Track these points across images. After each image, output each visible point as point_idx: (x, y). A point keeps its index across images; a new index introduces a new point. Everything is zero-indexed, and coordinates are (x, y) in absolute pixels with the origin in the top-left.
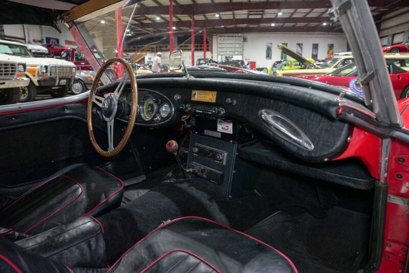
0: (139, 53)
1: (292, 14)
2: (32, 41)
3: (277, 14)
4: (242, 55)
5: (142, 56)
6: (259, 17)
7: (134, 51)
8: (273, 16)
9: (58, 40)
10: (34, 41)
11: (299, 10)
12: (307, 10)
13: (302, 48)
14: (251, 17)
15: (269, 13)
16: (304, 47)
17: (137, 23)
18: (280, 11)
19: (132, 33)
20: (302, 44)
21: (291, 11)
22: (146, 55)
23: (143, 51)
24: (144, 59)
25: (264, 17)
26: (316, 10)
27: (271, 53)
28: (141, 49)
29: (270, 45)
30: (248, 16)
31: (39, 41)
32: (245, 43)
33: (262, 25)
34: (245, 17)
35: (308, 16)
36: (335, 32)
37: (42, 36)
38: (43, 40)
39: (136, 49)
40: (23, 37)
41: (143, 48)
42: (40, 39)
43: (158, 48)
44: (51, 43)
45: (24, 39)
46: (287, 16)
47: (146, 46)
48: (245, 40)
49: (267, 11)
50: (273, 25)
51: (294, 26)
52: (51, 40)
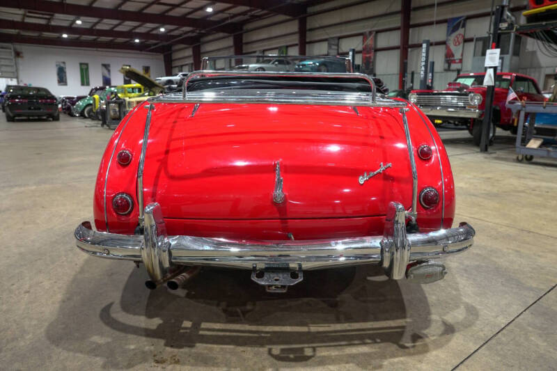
1: (96, 24)
3: (74, 22)
4: (17, 78)
6: (43, 22)
8: (66, 24)
11: (105, 21)
12: (115, 22)
13: (109, 71)
14: (28, 20)
15: (60, 19)
16: (111, 69)
18: (78, 19)
20: (109, 65)
21: (95, 20)
25: (53, 23)
26: (127, 23)
27: (65, 76)
29: (62, 65)
30: (23, 19)
32: (20, 60)
33: (46, 34)
34: (18, 19)
35: (116, 29)
36: (150, 51)
46: (88, 26)
48: (18, 54)
49: (57, 16)
50: (65, 36)
51: (95, 40)
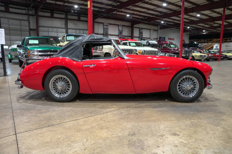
0: (210, 44)
2: (153, 39)
5: (212, 45)
7: (207, 42)
9: (164, 38)
10: (154, 39)
17: (209, 26)
19: (206, 32)
22: (215, 45)
23: (213, 42)
24: (213, 47)
28: (211, 41)
31: (156, 39)
37: (158, 37)
38: (158, 38)
39: (209, 41)
40: (149, 37)
41: (213, 41)
42: (156, 38)
43: (224, 41)
44: (161, 40)
45: (150, 38)
47: (215, 39)
52: (161, 38)
